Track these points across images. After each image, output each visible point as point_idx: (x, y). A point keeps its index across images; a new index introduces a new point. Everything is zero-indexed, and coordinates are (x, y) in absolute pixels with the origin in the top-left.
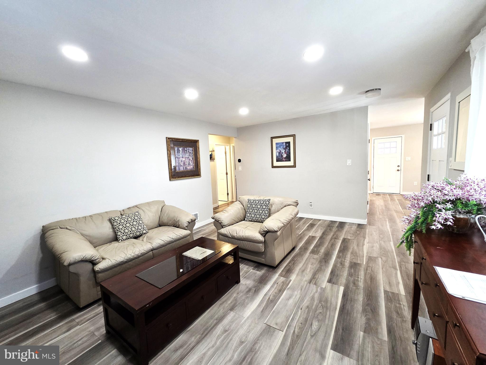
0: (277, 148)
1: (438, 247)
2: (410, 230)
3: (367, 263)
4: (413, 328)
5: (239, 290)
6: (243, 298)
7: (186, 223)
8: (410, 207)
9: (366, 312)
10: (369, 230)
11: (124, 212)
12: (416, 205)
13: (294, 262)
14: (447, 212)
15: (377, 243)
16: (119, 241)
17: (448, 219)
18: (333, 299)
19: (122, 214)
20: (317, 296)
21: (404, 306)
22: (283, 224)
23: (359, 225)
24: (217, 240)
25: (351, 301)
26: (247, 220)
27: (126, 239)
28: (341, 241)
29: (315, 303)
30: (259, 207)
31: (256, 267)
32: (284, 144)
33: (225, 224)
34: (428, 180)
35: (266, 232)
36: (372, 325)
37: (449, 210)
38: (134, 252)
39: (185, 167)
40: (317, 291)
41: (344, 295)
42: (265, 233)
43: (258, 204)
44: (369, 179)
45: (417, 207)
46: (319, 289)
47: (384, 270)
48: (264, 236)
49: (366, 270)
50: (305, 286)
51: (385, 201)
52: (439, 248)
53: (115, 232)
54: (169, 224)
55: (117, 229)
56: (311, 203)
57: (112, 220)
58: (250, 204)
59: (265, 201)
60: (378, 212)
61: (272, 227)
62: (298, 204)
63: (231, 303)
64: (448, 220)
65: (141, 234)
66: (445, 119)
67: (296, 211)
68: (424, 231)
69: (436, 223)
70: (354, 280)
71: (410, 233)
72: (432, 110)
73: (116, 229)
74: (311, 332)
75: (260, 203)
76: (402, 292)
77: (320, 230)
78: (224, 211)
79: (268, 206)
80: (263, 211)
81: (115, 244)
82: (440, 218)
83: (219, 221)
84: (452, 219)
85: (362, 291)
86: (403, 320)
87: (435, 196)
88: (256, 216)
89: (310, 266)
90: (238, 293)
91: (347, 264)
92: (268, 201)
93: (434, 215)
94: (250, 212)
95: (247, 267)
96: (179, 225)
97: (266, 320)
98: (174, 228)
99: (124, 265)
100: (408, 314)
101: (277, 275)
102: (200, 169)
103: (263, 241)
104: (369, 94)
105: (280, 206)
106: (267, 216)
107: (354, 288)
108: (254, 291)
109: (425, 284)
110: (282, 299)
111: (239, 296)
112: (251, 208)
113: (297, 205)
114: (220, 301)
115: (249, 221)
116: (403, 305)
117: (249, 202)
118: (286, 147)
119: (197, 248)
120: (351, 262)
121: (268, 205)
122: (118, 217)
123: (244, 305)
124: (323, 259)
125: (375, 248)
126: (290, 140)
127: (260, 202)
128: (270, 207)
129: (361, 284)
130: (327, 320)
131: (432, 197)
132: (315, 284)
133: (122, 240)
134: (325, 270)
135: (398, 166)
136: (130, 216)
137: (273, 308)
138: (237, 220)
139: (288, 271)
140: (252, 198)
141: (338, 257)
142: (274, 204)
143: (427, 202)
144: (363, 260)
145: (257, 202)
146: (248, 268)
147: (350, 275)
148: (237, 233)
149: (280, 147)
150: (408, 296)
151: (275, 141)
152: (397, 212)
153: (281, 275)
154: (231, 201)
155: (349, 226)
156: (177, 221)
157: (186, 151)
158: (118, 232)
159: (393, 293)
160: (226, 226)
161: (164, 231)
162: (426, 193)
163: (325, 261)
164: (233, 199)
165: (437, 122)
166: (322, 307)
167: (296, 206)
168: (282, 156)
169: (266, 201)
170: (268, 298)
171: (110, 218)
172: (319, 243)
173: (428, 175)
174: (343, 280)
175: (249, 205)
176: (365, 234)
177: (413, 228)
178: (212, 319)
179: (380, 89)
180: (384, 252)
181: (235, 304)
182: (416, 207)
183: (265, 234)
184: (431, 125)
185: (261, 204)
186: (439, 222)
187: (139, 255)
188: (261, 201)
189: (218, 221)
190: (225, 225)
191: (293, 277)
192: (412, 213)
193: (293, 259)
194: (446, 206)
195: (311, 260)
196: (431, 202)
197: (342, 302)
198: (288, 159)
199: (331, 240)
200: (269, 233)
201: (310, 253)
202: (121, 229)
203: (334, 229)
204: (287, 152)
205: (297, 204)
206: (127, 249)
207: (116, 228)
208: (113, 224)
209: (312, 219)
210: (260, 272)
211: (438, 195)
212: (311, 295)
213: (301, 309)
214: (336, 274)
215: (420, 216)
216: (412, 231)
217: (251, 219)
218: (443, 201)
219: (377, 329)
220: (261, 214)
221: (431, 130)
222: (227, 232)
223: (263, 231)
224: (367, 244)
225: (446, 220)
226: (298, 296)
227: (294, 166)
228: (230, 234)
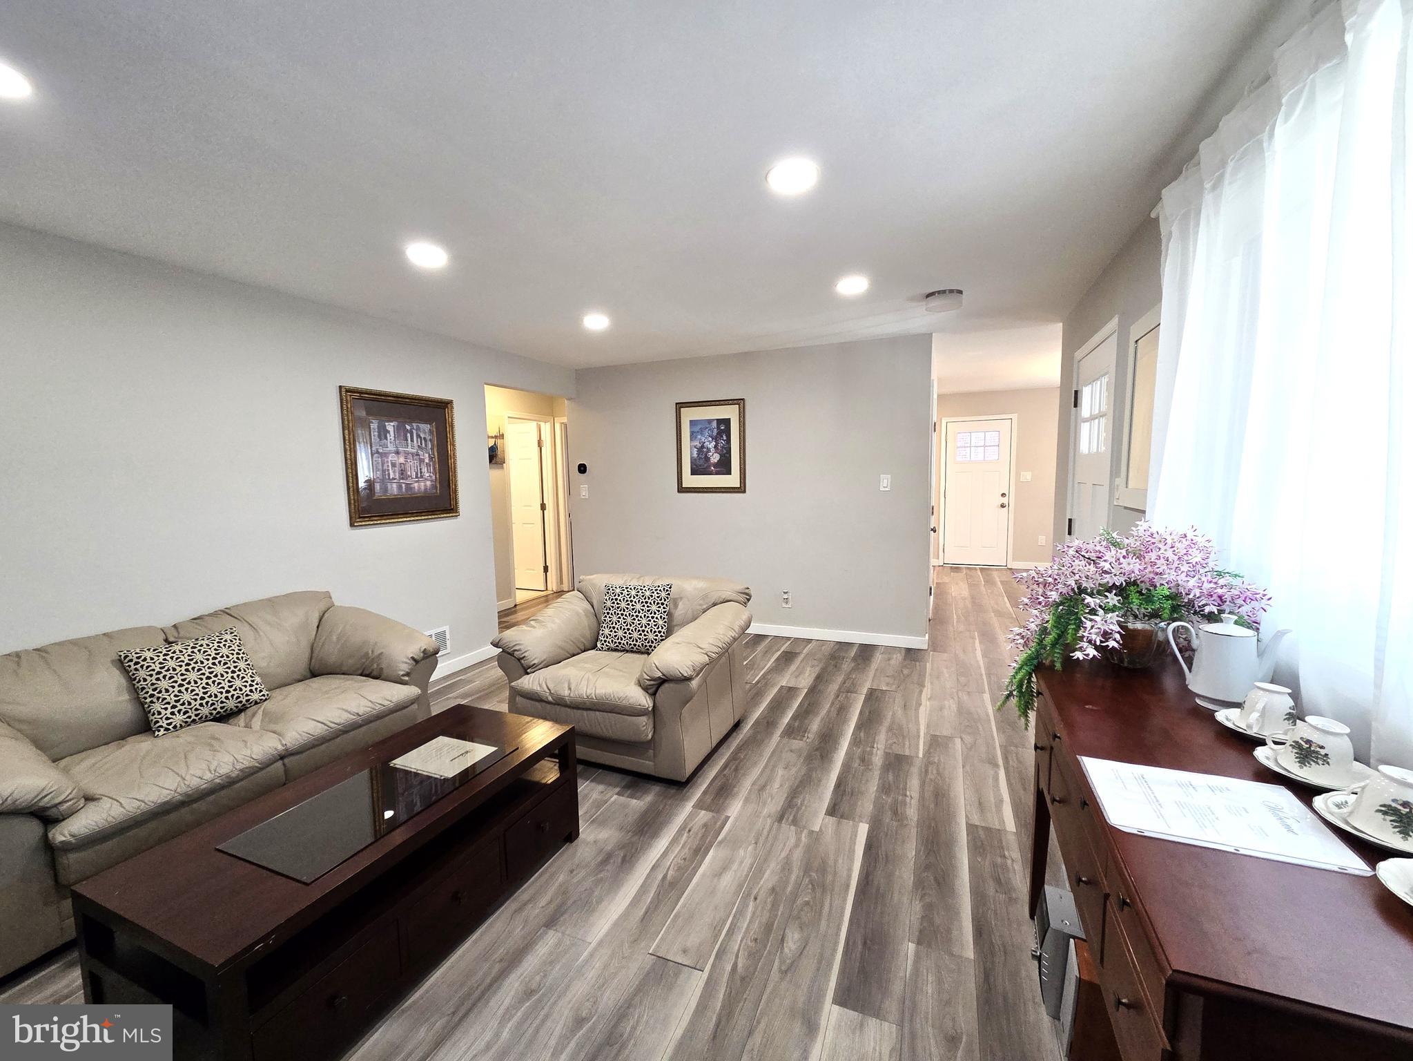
0: (693, 436)
1: (1087, 707)
2: (1026, 664)
3: (928, 753)
4: (1032, 917)
5: (576, 861)
6: (588, 883)
7: (408, 663)
8: (1027, 604)
9: (923, 889)
10: (932, 664)
11: (179, 633)
12: (1042, 599)
13: (736, 766)
14: (1107, 615)
15: (952, 698)
16: (157, 733)
17: (1111, 633)
18: (840, 861)
19: (171, 639)
20: (798, 855)
21: (1013, 861)
22: (708, 656)
23: (909, 651)
24: (509, 711)
25: (887, 861)
26: (602, 648)
27: (183, 724)
28: (862, 697)
29: (793, 877)
30: (638, 607)
31: (627, 787)
32: (714, 424)
33: (533, 662)
34: (1070, 533)
35: (659, 681)
36: (938, 920)
37: (1113, 612)
38: (212, 768)
39: (403, 485)
40: (799, 840)
41: (869, 847)
42: (656, 685)
43: (634, 600)
44: (934, 527)
45: (1043, 604)
46: (803, 835)
47: (968, 768)
48: (654, 694)
49: (923, 776)
50: (765, 832)
51: (973, 586)
52: (1091, 707)
53: (142, 704)
54: (344, 669)
55: (151, 692)
56: (787, 592)
57: (131, 660)
58: (612, 599)
59: (656, 590)
60: (955, 617)
61: (676, 666)
62: (750, 597)
63: (550, 902)
64: (1111, 636)
65: (244, 705)
66: (1105, 380)
67: (745, 617)
68: (1058, 666)
69: (1085, 645)
70: (896, 801)
71: (1027, 671)
72: (1079, 354)
73: (147, 693)
74: (782, 962)
75: (643, 596)
76: (1010, 825)
77: (808, 669)
78: (532, 622)
79: (665, 606)
80: (650, 618)
81: (143, 744)
82: (1094, 630)
83: (516, 653)
84: (1119, 632)
85: (914, 831)
86: (1010, 899)
87: (1083, 575)
88: (630, 634)
89: (780, 772)
90: (572, 872)
91: (878, 760)
92: (664, 589)
93: (1080, 625)
94: (612, 624)
95: (601, 787)
96: (382, 669)
97: (655, 944)
98: (364, 681)
99: (173, 817)
100: (1021, 882)
101: (689, 807)
102: (456, 491)
103: (650, 709)
104: (935, 302)
105: (701, 605)
106: (662, 634)
107: (895, 824)
108: (620, 860)
109: (1059, 802)
110: (704, 875)
111: (575, 880)
112: (615, 612)
113: (749, 600)
114: (512, 901)
115: (609, 649)
116: (1012, 859)
117: (608, 593)
118: (720, 433)
119: (442, 740)
120: (887, 755)
121: (666, 603)
122: (154, 650)
123: (587, 905)
124: (817, 750)
125: (946, 712)
126: (731, 413)
127: (642, 593)
128: (672, 606)
129: (912, 812)
130: (823, 923)
131: (1077, 577)
132: (795, 822)
133: (170, 727)
134: (820, 781)
135: (1003, 495)
136: (201, 645)
137: (676, 904)
138: (573, 650)
139: (722, 792)
140: (617, 581)
141: (855, 741)
142: (681, 598)
143: (1065, 591)
144: (918, 745)
145: (633, 593)
146: (602, 792)
147: (885, 789)
148: (570, 689)
149: (701, 432)
150: (1023, 835)
151: (688, 415)
152: (999, 614)
153: (699, 805)
154: (555, 590)
155: (886, 656)
156: (373, 659)
157: (409, 435)
158: (155, 700)
159: (988, 830)
160: (540, 666)
161: (326, 692)
162: (1062, 568)
163: (822, 757)
164: (561, 582)
165: (1090, 386)
166: (810, 886)
167: (745, 604)
168: (707, 459)
169: (660, 590)
170: (660, 877)
171: (122, 654)
172: (806, 705)
173: (1070, 521)
174: (867, 805)
175: (609, 603)
176: (922, 675)
177: (1033, 659)
178: (486, 960)
179: (960, 292)
180: (969, 721)
181: (563, 903)
182: (1040, 603)
183: (656, 687)
184: (1076, 392)
185: (645, 599)
186: (1090, 642)
187: (234, 775)
188: (643, 591)
189: (512, 654)
190: (535, 664)
191: (735, 809)
192: (1032, 620)
193: (734, 757)
194: (1107, 600)
195: (784, 755)
196: (1073, 589)
197: (862, 866)
198: (724, 467)
199: (838, 696)
200: (666, 685)
201: (782, 736)
202: (164, 691)
203: (847, 666)
204: (722, 447)
205: (746, 598)
206: (186, 758)
207: (143, 689)
208: (134, 674)
209: (788, 639)
210: (639, 801)
211: (1088, 574)
212: (783, 855)
213: (755, 899)
214: (848, 789)
215: (1049, 626)
216: (1032, 667)
217: (616, 643)
218: (1101, 588)
219: (949, 931)
220: (644, 628)
221: (1076, 406)
222: (540, 686)
223: (650, 680)
224: (928, 703)
225: (1106, 635)
226: (748, 862)
227: (741, 489)
228: (549, 690)
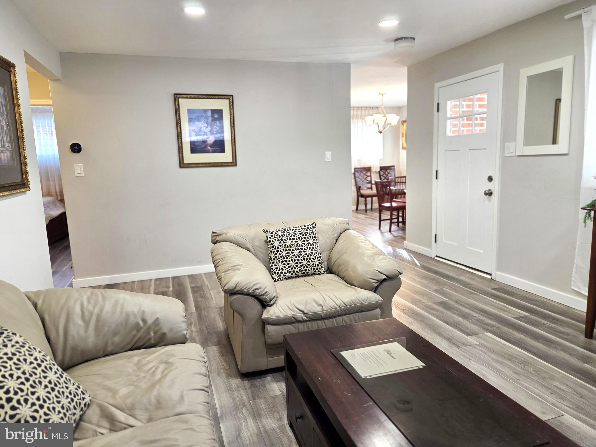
0: (191, 121)
20: (493, 356)
26: (280, 279)
32: (209, 114)
34: (437, 178)
43: (295, 238)
48: (375, 292)
49: (464, 307)
58: (278, 240)
70: (477, 320)
76: (523, 313)
88: (300, 263)
102: (25, 164)
103: (383, 301)
118: (214, 120)
121: (316, 236)
126: (221, 105)
141: (413, 303)
145: (292, 232)
149: (198, 118)
151: (185, 104)
165: (458, 100)
173: (437, 172)
175: (276, 244)
179: (414, 39)
198: (219, 147)
204: (216, 131)
217: (290, 272)
221: (438, 111)
227: (233, 164)
228: (303, 312)
